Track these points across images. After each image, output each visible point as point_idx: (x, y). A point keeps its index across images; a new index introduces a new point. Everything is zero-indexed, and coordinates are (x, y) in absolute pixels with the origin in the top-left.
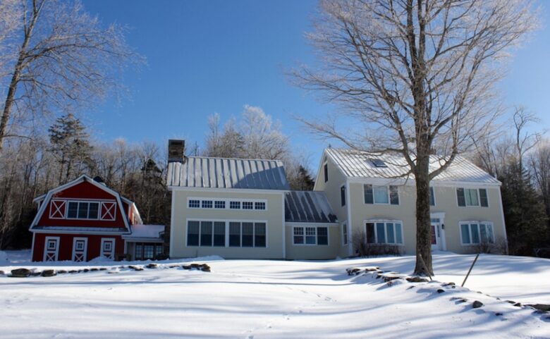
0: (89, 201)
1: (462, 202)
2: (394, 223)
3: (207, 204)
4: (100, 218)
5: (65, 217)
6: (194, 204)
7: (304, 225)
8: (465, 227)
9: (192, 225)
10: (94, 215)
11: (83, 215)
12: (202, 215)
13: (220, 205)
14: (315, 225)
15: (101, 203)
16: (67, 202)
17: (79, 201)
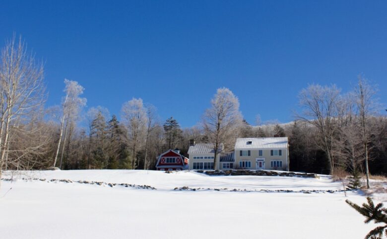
0: (172, 157)
1: (272, 154)
2: (248, 161)
3: (198, 158)
4: (176, 162)
5: (166, 163)
6: (195, 158)
7: (226, 163)
8: (272, 162)
9: (194, 164)
10: (174, 162)
11: (171, 162)
12: (197, 161)
13: (202, 158)
14: (229, 163)
15: (176, 158)
16: (166, 158)
17: (169, 158)
